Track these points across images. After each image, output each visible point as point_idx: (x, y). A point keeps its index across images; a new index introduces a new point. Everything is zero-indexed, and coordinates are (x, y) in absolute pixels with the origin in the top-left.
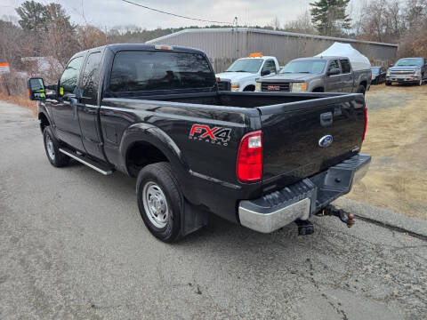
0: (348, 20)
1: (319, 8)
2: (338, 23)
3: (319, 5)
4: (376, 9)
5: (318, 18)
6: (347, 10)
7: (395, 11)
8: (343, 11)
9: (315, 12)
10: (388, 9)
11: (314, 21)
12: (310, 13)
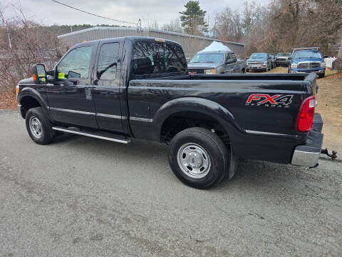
0: (206, 26)
1: (186, 16)
2: (200, 27)
3: (186, 13)
4: (225, 19)
5: (186, 23)
6: (206, 18)
7: (237, 20)
8: (203, 19)
9: (183, 18)
10: (232, 19)
11: (183, 25)
12: (180, 19)
